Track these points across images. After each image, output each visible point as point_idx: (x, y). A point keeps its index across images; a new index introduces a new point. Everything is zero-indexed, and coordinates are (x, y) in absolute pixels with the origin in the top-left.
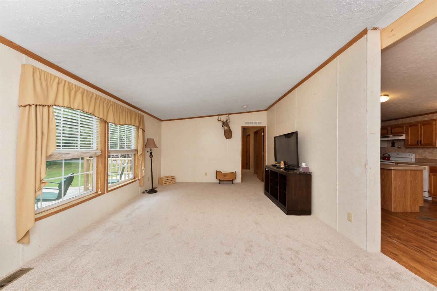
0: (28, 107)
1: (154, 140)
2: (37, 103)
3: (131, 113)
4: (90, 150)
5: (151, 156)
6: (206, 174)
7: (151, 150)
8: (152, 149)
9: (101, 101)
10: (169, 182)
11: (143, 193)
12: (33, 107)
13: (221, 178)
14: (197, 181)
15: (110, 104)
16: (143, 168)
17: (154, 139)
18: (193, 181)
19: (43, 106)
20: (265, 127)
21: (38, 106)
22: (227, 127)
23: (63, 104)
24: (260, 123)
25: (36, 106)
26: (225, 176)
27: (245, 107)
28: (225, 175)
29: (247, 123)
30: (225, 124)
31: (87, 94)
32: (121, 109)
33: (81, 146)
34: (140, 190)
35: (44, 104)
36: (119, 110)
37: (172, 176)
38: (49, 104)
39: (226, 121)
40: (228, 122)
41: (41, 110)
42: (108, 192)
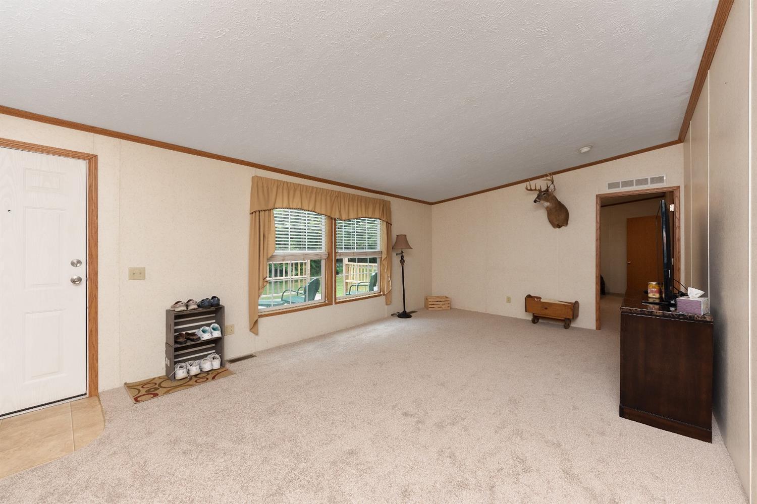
0: (254, 213)
1: (406, 238)
2: (260, 209)
3: (367, 201)
4: (318, 251)
5: (402, 261)
6: (509, 300)
7: (402, 252)
8: (404, 251)
9: (323, 194)
10: (439, 306)
11: (392, 315)
12: (257, 213)
13: (538, 312)
14: (492, 311)
15: (334, 196)
16: (389, 279)
17: (406, 235)
18: (484, 311)
19: (265, 211)
20: (679, 187)
21: (261, 212)
22: (547, 201)
23: (283, 205)
24: (660, 179)
25: (259, 211)
26: (546, 309)
27: (585, 150)
28: (547, 306)
29: (611, 186)
30: (544, 195)
31: (306, 190)
32: (351, 198)
33: (308, 248)
34: (387, 310)
35: (265, 209)
36: (348, 200)
37: (448, 296)
38: (269, 208)
39: (547, 190)
40: (550, 191)
41: (263, 215)
42: (336, 303)
